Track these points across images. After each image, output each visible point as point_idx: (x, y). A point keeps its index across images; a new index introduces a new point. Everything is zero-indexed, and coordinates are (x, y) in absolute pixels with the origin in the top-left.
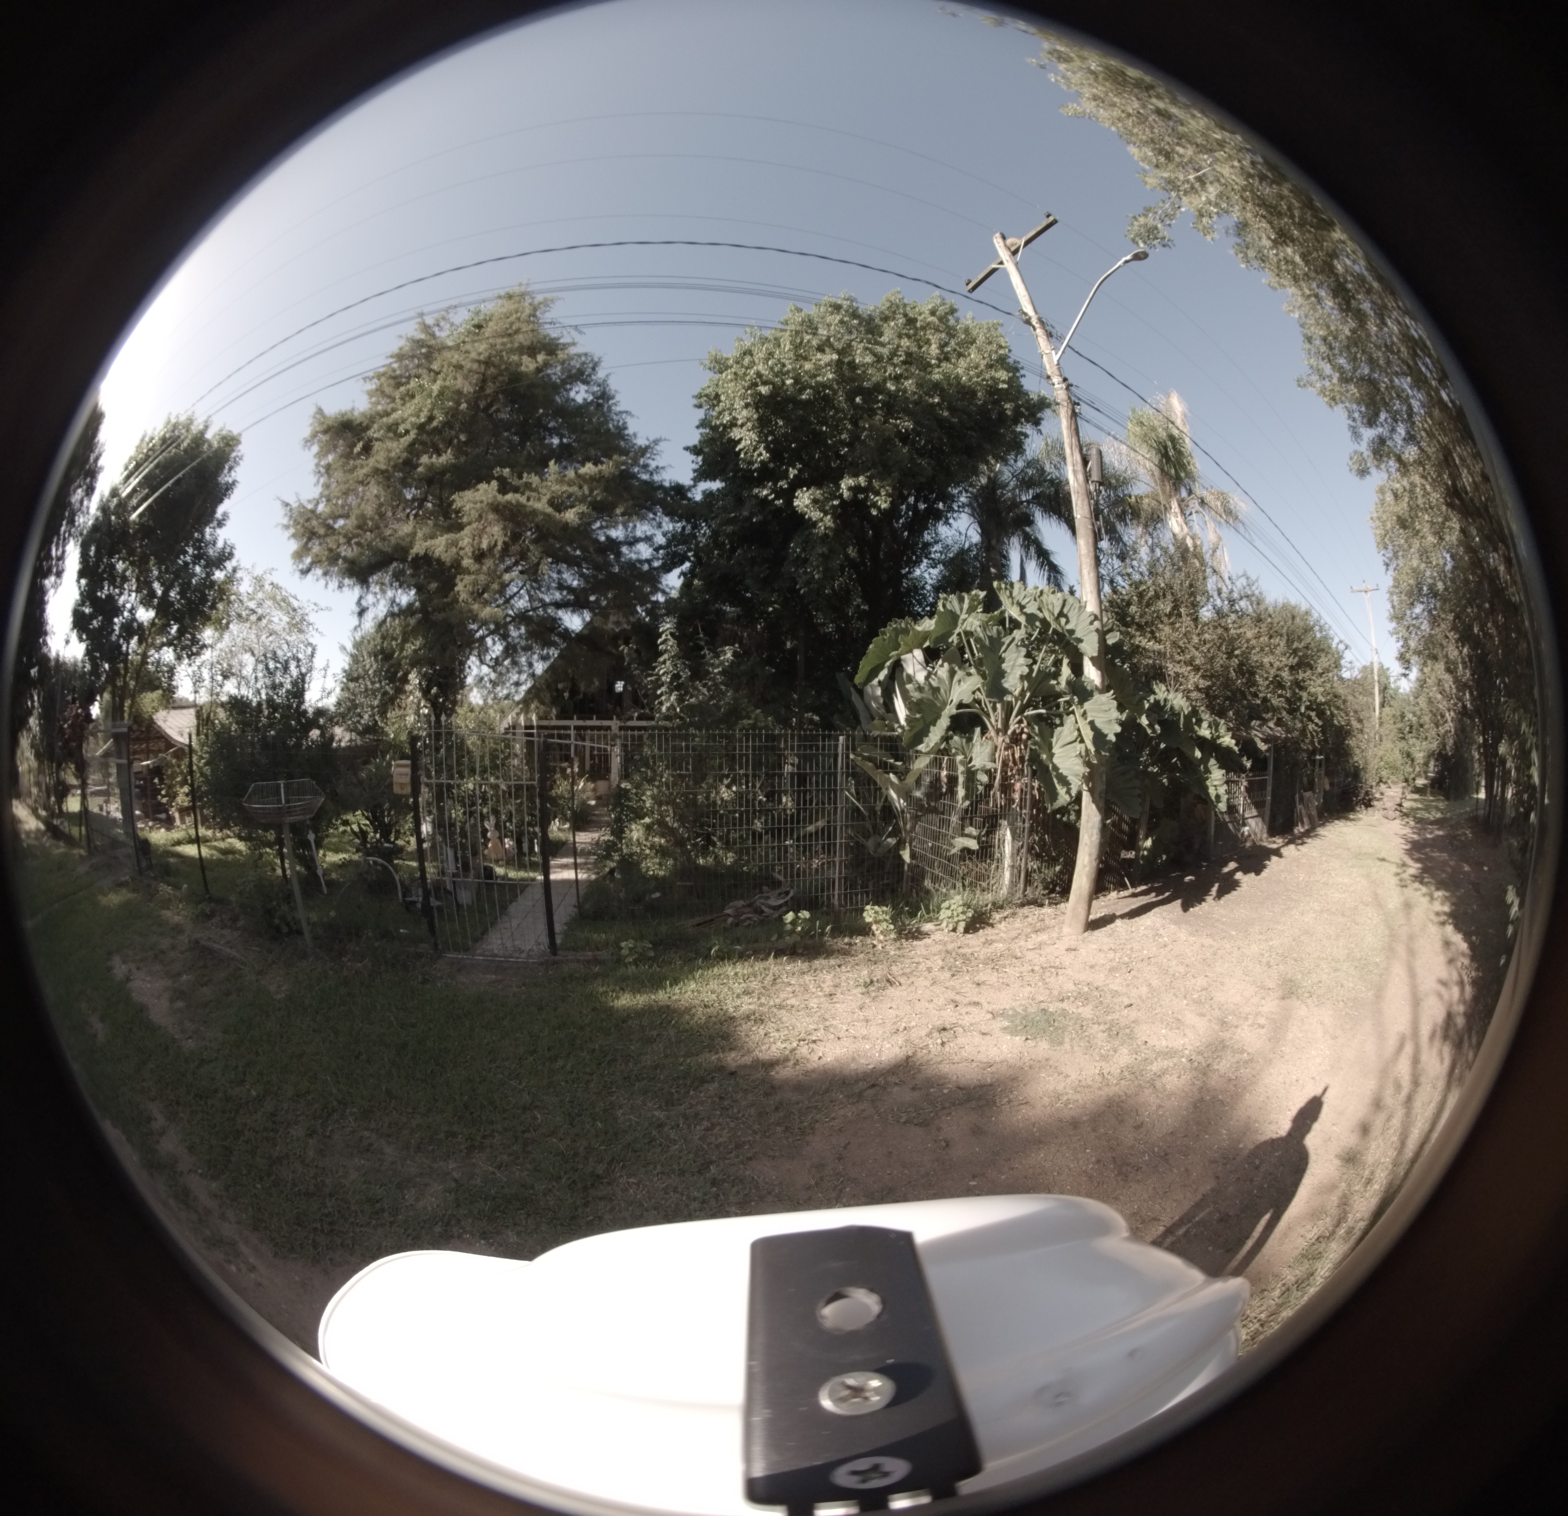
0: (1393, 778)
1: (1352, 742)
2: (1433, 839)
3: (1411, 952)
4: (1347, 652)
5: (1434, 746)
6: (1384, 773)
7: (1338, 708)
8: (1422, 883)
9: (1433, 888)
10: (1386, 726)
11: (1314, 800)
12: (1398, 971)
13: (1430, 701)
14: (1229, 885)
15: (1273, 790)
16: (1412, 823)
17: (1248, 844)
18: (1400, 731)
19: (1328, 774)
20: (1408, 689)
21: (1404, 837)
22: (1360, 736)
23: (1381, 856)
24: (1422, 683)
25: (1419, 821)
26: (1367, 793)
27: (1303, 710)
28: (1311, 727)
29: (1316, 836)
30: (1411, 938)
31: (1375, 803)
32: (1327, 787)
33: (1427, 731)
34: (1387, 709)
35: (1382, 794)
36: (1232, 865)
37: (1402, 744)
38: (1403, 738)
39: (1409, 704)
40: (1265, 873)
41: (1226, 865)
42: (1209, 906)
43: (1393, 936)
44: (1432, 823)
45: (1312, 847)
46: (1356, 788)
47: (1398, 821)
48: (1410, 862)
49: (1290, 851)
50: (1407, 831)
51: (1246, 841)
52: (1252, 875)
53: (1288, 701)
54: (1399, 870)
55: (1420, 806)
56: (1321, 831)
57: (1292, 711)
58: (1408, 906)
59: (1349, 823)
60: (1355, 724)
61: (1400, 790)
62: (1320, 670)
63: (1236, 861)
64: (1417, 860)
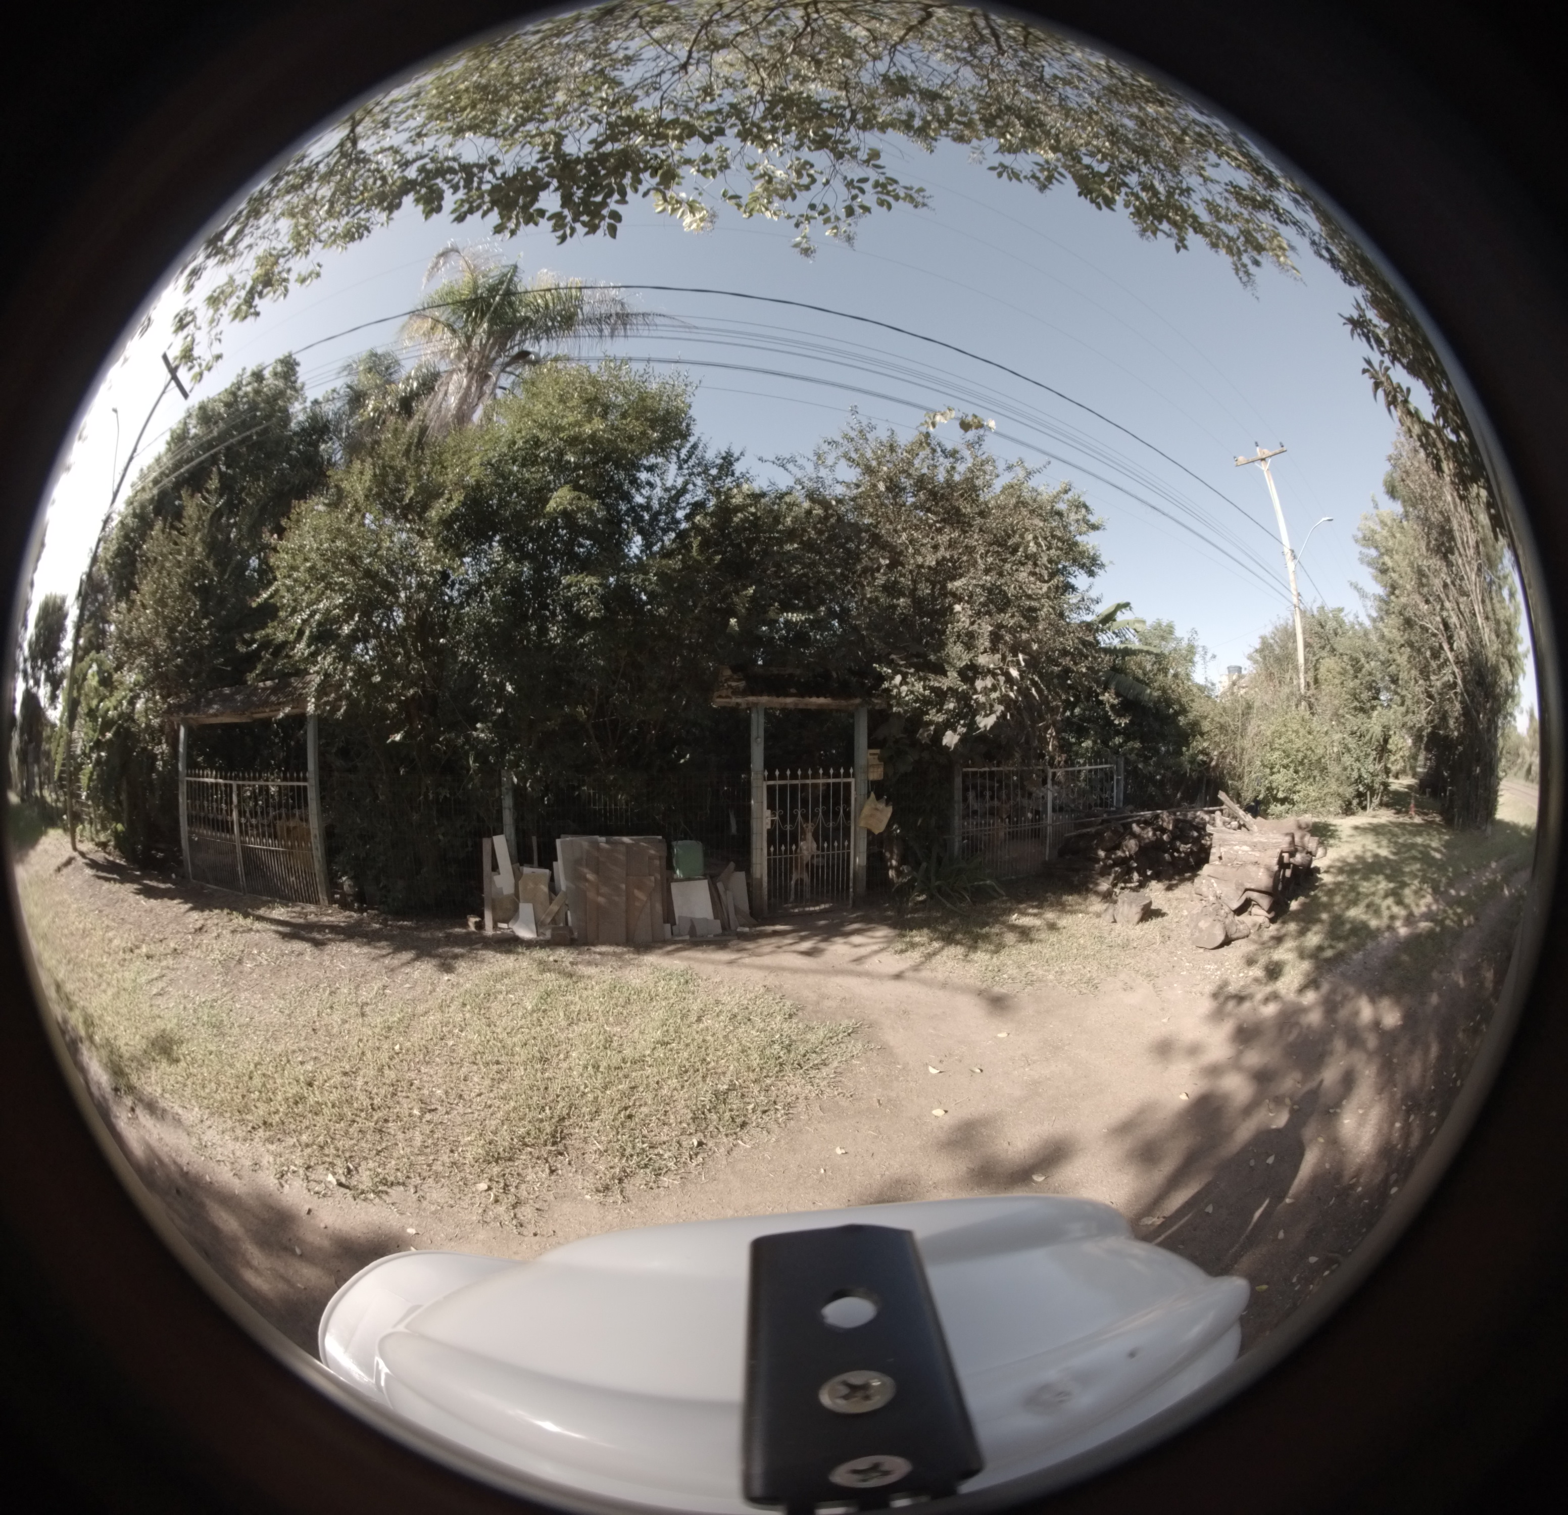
13: (1406, 622)
24: (1388, 592)
31: (1201, 869)
33: (1407, 688)
39: (1367, 638)
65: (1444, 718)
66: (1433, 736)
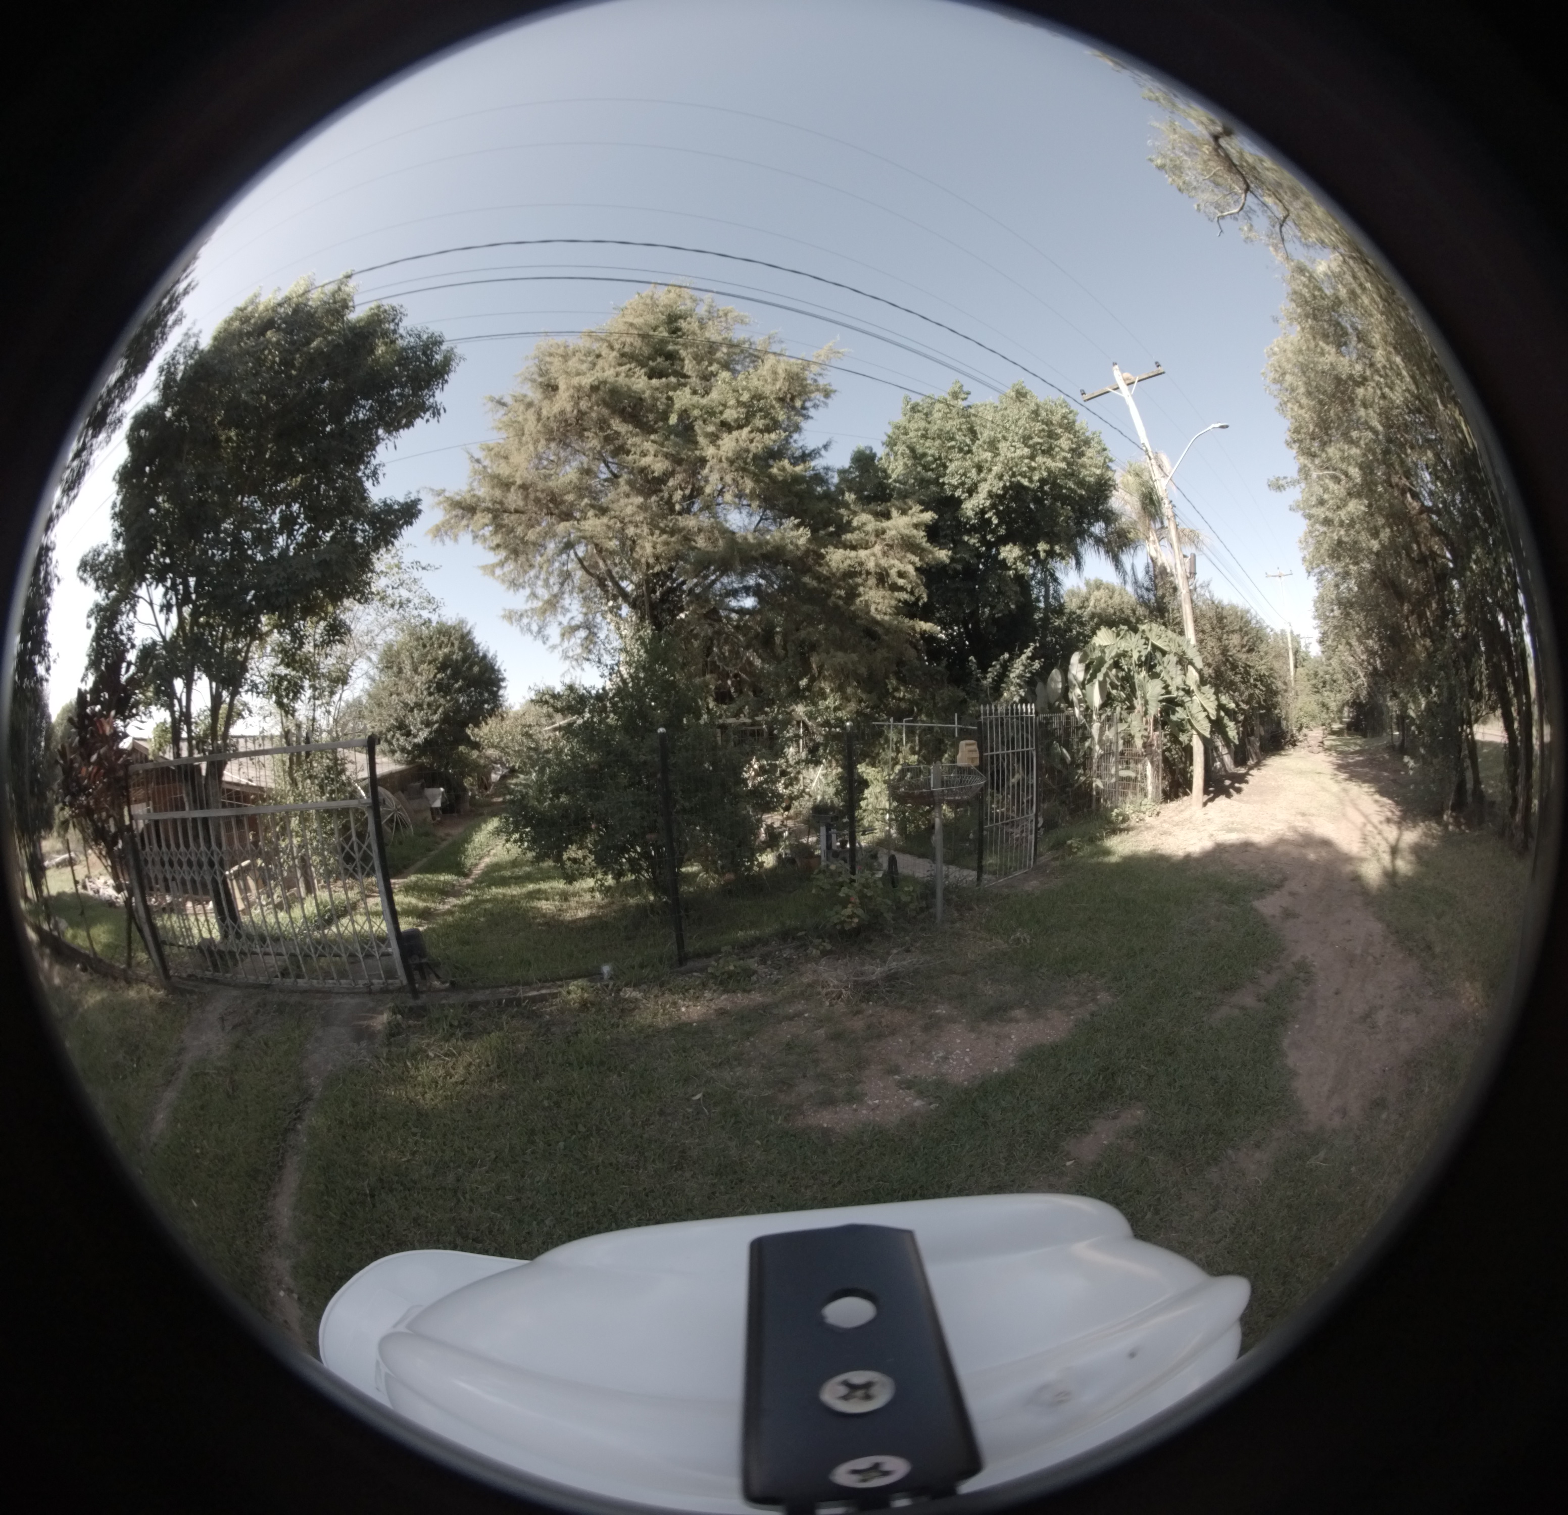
0: (1312, 724)
1: (1280, 700)
2: (1355, 762)
5: (1349, 697)
6: (1304, 720)
7: (1273, 678)
8: (1351, 781)
9: (1360, 783)
10: (1301, 683)
11: (1256, 743)
13: (1342, 663)
14: (1238, 789)
16: (1335, 754)
18: (1314, 686)
20: (1320, 653)
21: (1331, 762)
23: (1318, 771)
24: (1333, 648)
26: (1292, 736)
27: (1252, 681)
28: (1257, 692)
29: (1265, 765)
30: (1352, 799)
32: (1263, 733)
33: (1341, 685)
34: (1300, 669)
35: (1305, 736)
36: (1231, 781)
37: (1317, 697)
38: (1318, 692)
39: (1321, 664)
40: (1251, 784)
43: (1340, 799)
44: (1353, 753)
45: (1266, 772)
46: (1282, 732)
47: (1323, 754)
48: (1339, 773)
50: (1332, 758)
52: (1245, 784)
53: (1242, 676)
54: (1332, 777)
55: (1339, 743)
56: (1266, 762)
57: (1245, 682)
58: (1345, 790)
59: (1283, 757)
60: (1282, 687)
61: (1320, 733)
62: (1260, 652)
63: (1229, 779)
65: (1358, 697)
66: (1354, 703)
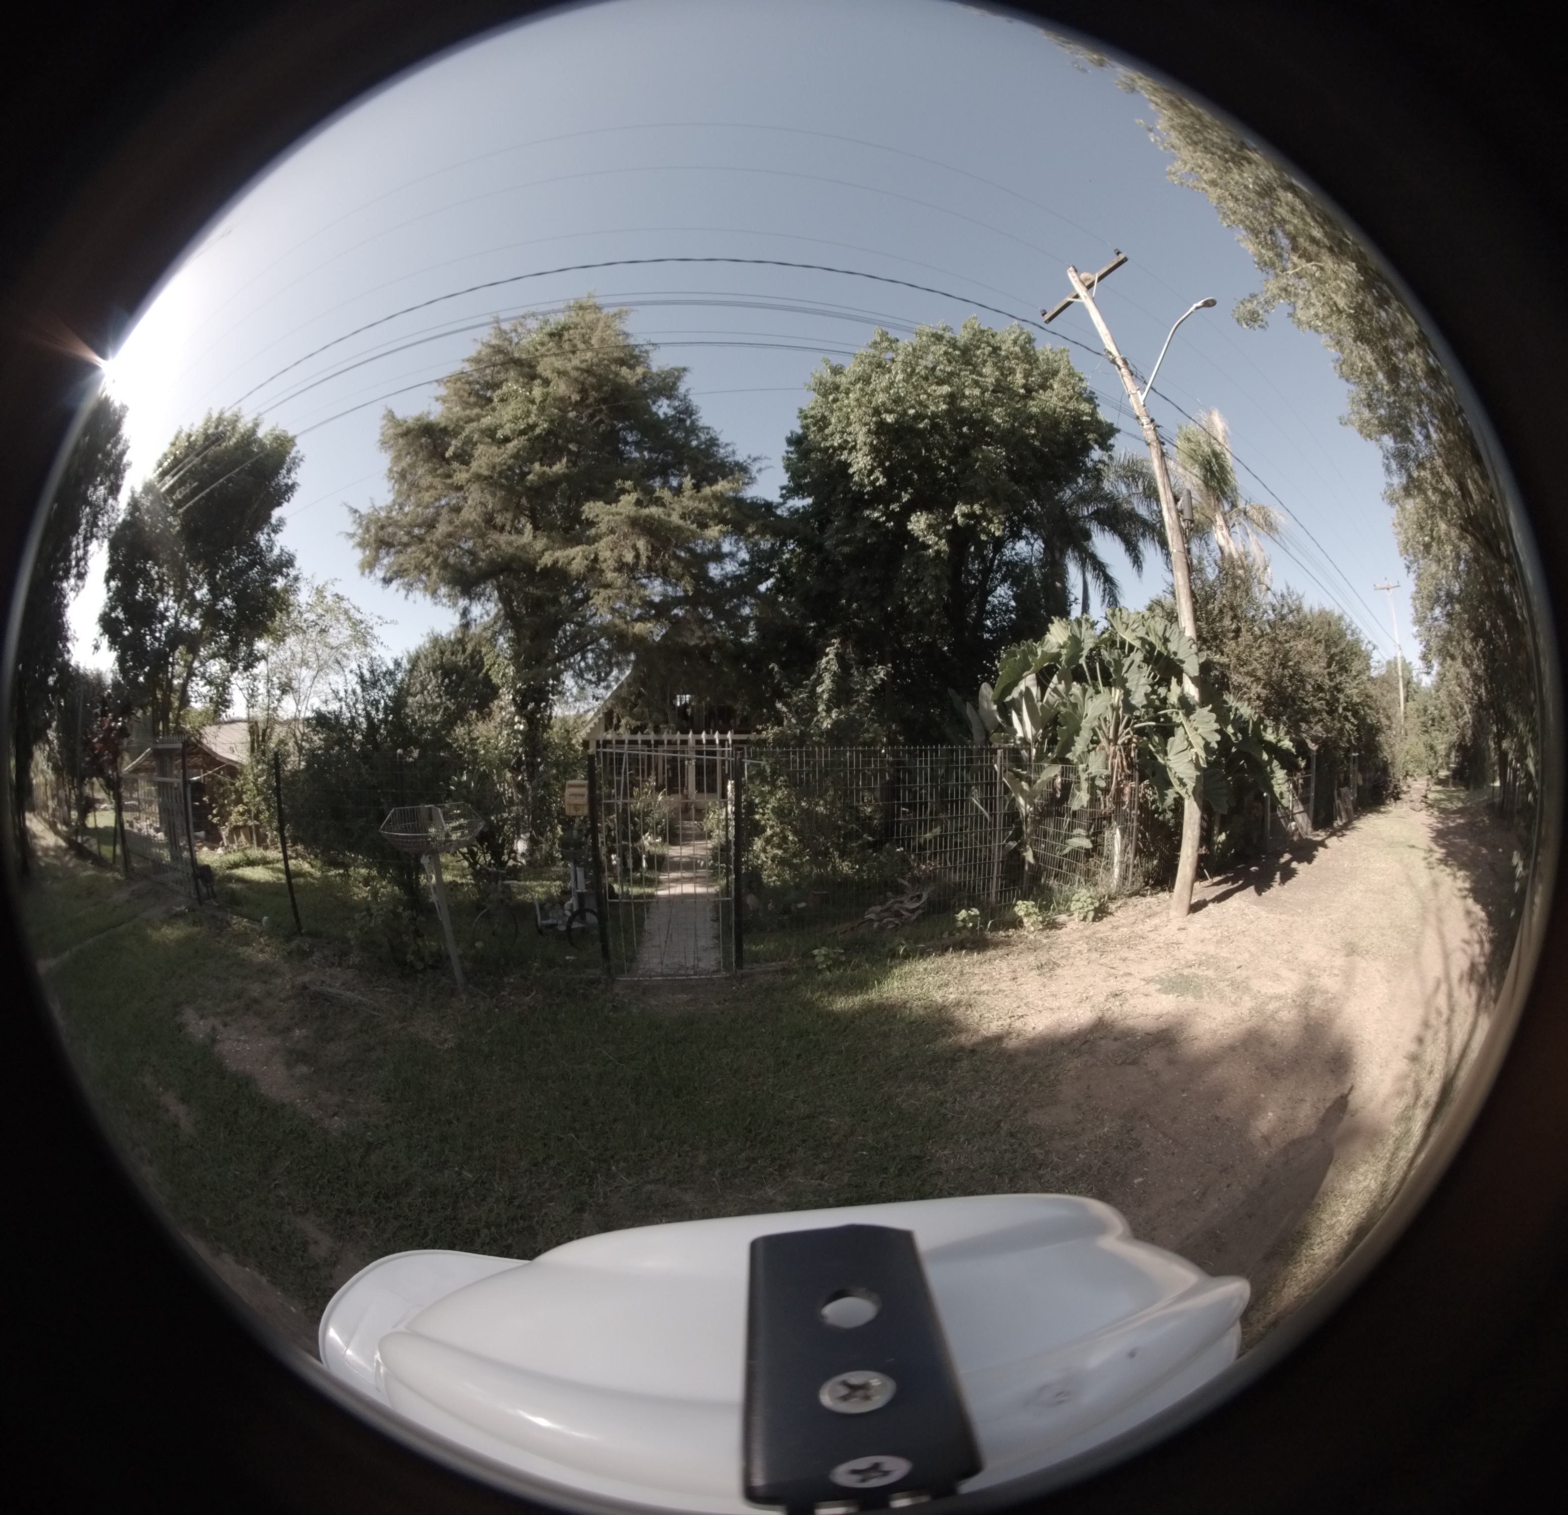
0: (1419, 771)
1: (1381, 738)
2: (1454, 827)
3: (1440, 920)
4: (1375, 652)
5: (1455, 737)
6: (1410, 767)
7: (1370, 708)
8: (1446, 865)
9: (1456, 869)
10: (1411, 720)
11: (1350, 795)
12: (1431, 937)
13: (1450, 694)
14: (1288, 874)
15: (1316, 787)
16: (1436, 813)
17: (1295, 838)
18: (1424, 724)
19: (1362, 769)
20: (1429, 683)
21: (1430, 826)
22: (1389, 732)
23: (1412, 843)
24: (1442, 677)
25: (1443, 811)
26: (1396, 787)
27: (1340, 710)
28: (1348, 726)
29: (1353, 828)
30: (1439, 909)
31: (1402, 796)
32: (1361, 782)
33: (1448, 723)
34: (1411, 704)
35: (1409, 787)
36: (1287, 857)
37: (1425, 737)
38: (1426, 732)
39: (1431, 697)
40: (1316, 862)
41: (1282, 856)
42: (1276, 890)
43: (1425, 908)
44: (1455, 812)
45: (1350, 839)
46: (1385, 782)
47: (1424, 812)
48: (1436, 848)
49: (1333, 842)
50: (1432, 820)
51: (1293, 835)
52: (1305, 864)
53: (1328, 703)
54: (1427, 855)
55: (1443, 797)
56: (1357, 824)
57: (1331, 712)
58: (1435, 884)
59: (1381, 816)
60: (1384, 721)
61: (1425, 782)
62: (1354, 673)
63: (1290, 852)
64: (1442, 846)
65: (1464, 737)
66: (1460, 745)
